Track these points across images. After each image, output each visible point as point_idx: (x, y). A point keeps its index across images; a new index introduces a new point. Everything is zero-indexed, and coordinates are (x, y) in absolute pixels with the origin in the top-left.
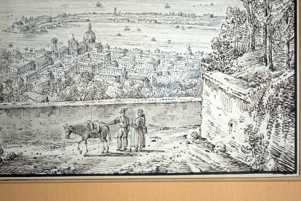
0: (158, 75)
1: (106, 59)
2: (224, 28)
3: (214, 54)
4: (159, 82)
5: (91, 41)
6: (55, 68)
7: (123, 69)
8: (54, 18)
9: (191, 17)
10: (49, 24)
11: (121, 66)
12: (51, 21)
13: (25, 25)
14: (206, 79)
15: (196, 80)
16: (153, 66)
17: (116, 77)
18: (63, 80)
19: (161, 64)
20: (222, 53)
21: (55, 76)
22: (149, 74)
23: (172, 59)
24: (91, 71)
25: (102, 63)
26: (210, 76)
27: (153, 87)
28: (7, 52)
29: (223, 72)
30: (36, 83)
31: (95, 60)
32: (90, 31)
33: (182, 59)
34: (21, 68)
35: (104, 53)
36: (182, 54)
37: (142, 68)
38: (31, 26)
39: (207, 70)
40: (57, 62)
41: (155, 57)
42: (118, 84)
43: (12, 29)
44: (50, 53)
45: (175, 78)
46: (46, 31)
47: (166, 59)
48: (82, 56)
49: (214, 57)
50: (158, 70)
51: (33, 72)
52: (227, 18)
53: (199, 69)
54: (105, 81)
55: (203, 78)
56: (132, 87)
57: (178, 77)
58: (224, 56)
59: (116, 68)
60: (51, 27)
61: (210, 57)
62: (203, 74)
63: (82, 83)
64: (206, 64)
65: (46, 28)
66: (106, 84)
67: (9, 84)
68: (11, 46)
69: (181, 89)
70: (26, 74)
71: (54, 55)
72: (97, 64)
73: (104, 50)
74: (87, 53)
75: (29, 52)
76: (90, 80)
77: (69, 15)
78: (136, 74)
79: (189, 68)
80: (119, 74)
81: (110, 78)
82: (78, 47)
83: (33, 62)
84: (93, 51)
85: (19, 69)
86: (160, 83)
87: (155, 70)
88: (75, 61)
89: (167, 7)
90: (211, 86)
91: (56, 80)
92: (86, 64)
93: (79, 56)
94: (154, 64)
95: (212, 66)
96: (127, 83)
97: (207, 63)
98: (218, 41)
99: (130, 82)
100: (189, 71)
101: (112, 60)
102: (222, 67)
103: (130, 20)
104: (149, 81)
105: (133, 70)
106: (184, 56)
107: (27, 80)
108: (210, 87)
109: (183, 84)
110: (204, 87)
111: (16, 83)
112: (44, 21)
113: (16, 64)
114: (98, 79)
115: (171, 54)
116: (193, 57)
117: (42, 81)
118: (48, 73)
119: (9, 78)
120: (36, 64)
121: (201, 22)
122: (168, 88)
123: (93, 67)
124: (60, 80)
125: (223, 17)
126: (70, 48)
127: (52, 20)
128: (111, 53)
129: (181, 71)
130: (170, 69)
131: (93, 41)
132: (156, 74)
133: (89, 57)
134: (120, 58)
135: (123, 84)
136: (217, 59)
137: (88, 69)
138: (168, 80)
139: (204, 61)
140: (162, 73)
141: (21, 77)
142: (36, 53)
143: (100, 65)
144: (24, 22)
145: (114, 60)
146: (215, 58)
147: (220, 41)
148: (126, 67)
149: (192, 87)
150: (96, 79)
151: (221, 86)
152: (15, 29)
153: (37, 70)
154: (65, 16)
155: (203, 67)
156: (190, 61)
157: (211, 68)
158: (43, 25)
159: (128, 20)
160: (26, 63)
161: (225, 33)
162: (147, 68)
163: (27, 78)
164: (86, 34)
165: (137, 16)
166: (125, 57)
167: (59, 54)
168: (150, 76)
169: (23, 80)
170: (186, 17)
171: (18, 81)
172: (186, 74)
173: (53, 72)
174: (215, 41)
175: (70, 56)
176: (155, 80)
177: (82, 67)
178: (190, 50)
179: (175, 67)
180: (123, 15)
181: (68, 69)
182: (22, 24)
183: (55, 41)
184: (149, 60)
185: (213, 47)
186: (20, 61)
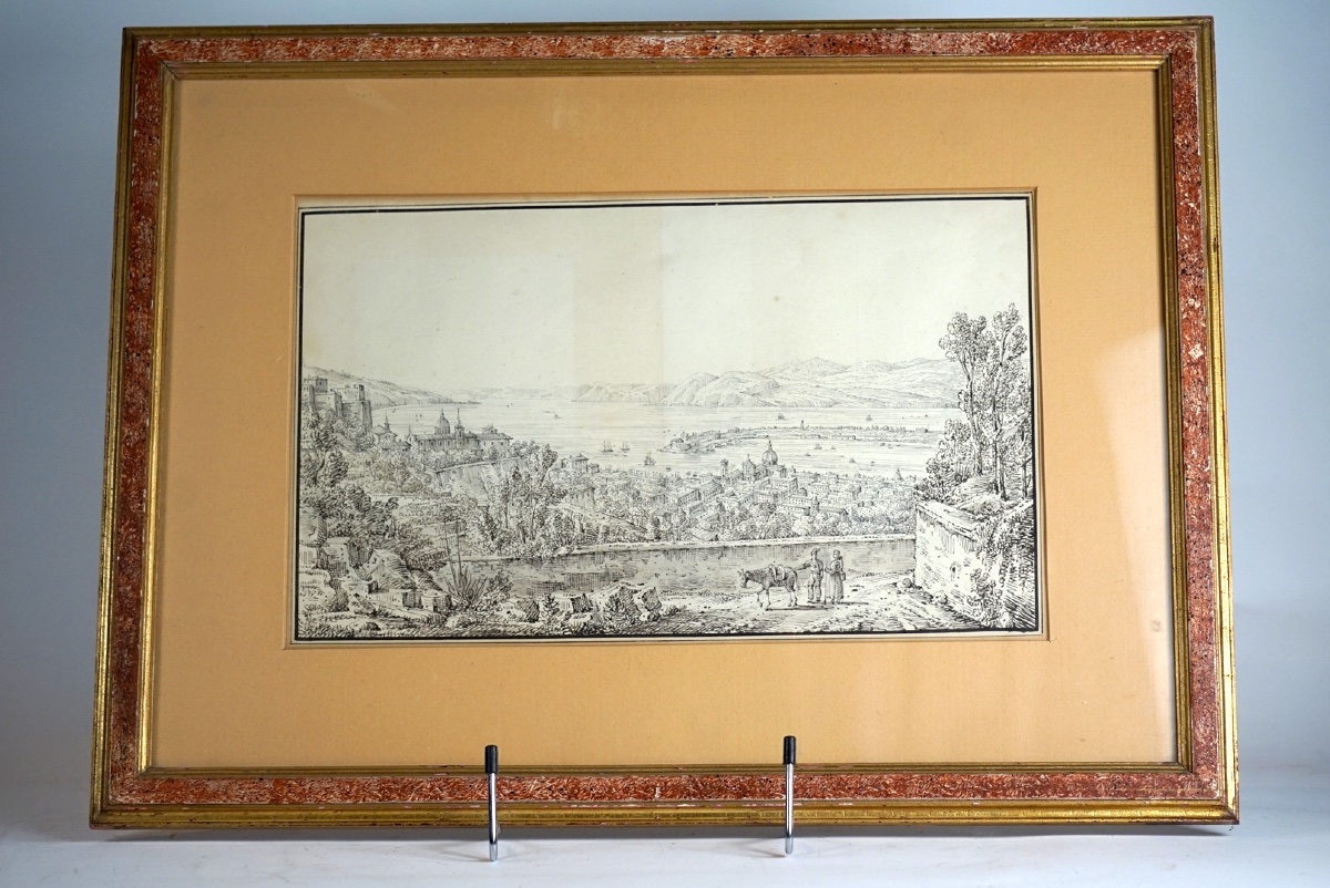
0: (859, 505)
1: (792, 486)
2: (942, 446)
3: (930, 480)
4: (860, 515)
5: (772, 463)
6: (726, 498)
7: (814, 499)
8: (724, 434)
9: (900, 432)
10: (717, 441)
11: (810, 495)
12: (719, 438)
13: (686, 442)
14: (920, 511)
15: (907, 512)
16: (852, 494)
17: (804, 509)
18: (737, 512)
19: (863, 492)
20: (940, 478)
21: (726, 508)
22: (847, 505)
23: (876, 486)
24: (773, 501)
25: (786, 491)
26: (926, 507)
27: (853, 521)
28: (665, 477)
29: (942, 501)
30: (701, 517)
31: (777, 487)
32: (770, 450)
33: (889, 486)
34: (682, 497)
35: (789, 478)
36: (889, 478)
37: (838, 497)
38: (694, 444)
39: (922, 499)
40: (729, 489)
41: (855, 483)
42: (807, 517)
43: (669, 447)
44: (719, 478)
45: (880, 509)
46: (713, 451)
47: (868, 486)
48: (761, 482)
49: (929, 483)
50: (859, 500)
51: (698, 502)
52: (946, 433)
53: (912, 499)
54: (791, 514)
55: (916, 510)
56: (826, 522)
57: (885, 509)
58: (943, 482)
59: (804, 497)
60: (719, 446)
61: (925, 483)
62: (916, 505)
63: (761, 517)
64: (919, 492)
65: (714, 446)
66: (792, 518)
67: (668, 518)
68: (669, 469)
69: (888, 523)
70: (689, 505)
71: (724, 481)
72: (780, 492)
73: (789, 474)
74: (767, 478)
75: (692, 477)
76: (771, 513)
77: (743, 430)
78: (831, 505)
79: (899, 497)
80: (807, 505)
81: (797, 510)
82: (755, 470)
83: (696, 489)
84: (774, 475)
85: (679, 499)
86: (862, 516)
87: (855, 499)
88: (752, 488)
89: (869, 419)
90: (927, 519)
91: (727, 512)
92: (766, 492)
93: (756, 482)
94: (853, 492)
95: (927, 494)
96: (819, 516)
97: (922, 490)
98: (935, 463)
99: (823, 515)
100: (899, 501)
101: (799, 487)
102: (941, 496)
103: (821, 436)
104: (847, 513)
105: (826, 499)
106: (891, 481)
107: (690, 513)
108: (926, 522)
109: (891, 517)
110: (917, 521)
111: (676, 516)
112: (711, 438)
113: (676, 493)
114: (782, 512)
115: (875, 480)
116: (903, 483)
117: (710, 514)
118: (717, 503)
119: (667, 511)
120: (701, 492)
121: (912, 438)
122: (871, 522)
123: (776, 496)
124: (733, 513)
125: (940, 432)
126: (745, 472)
127: (721, 436)
128: (798, 477)
129: (889, 501)
130: (874, 499)
131: (775, 463)
132: (856, 505)
133: (769, 483)
134: (809, 484)
135: (814, 517)
136: (933, 486)
137: (769, 499)
138: (871, 512)
139: (917, 488)
140: (863, 504)
141: (683, 509)
142: (702, 479)
143: (784, 494)
144: (684, 439)
145: (802, 487)
146: (931, 484)
147: (937, 462)
148: (818, 496)
149: (902, 522)
150: (778, 512)
151: (940, 520)
152: (673, 448)
153: (703, 499)
154: (738, 431)
155: (917, 496)
156: (900, 488)
157: (927, 496)
158: (710, 443)
159: (819, 435)
160: (689, 491)
161: (944, 452)
162: (845, 496)
163: (691, 510)
164: (766, 454)
165: (831, 431)
166: (816, 483)
167: (731, 479)
168: (849, 507)
169: (685, 513)
170: (893, 431)
171: (679, 515)
172: (895, 505)
173: (723, 503)
174: (931, 462)
175: (745, 482)
176: (854, 512)
177: (761, 496)
178: (900, 474)
179: (880, 496)
180: (812, 430)
181: (743, 498)
182: (683, 441)
183: (725, 463)
184: (847, 486)
185: (928, 470)
186: (681, 488)
